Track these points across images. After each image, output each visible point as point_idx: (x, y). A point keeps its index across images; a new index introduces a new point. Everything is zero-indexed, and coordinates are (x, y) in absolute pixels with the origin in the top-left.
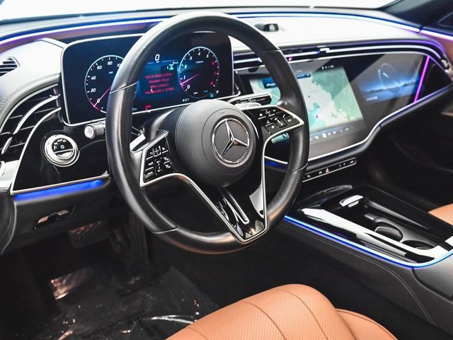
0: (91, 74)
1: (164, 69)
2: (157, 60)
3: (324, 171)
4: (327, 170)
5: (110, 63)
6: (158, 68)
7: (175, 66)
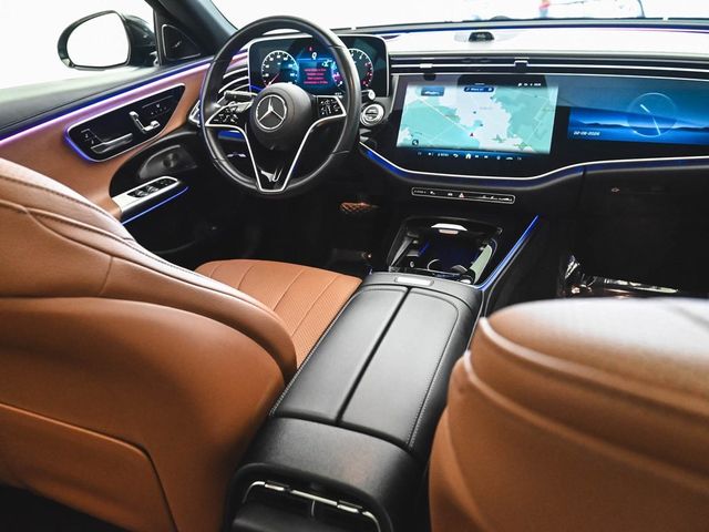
0: (266, 63)
1: (319, 66)
2: (314, 58)
3: (457, 195)
4: (461, 196)
5: (279, 57)
6: (315, 64)
7: (329, 64)
